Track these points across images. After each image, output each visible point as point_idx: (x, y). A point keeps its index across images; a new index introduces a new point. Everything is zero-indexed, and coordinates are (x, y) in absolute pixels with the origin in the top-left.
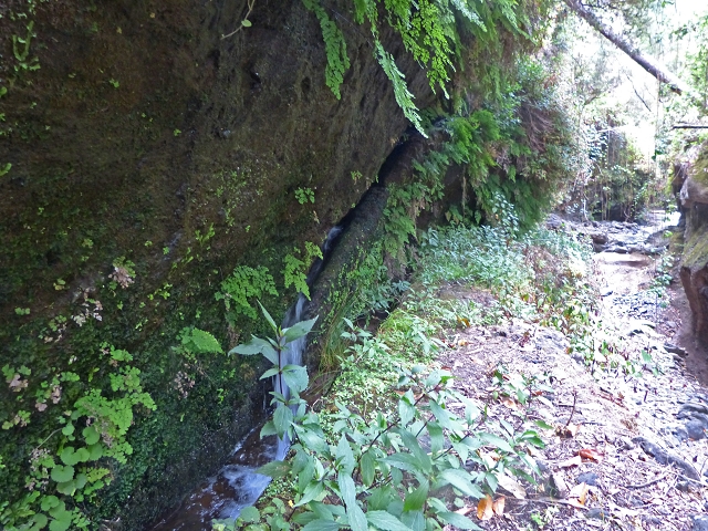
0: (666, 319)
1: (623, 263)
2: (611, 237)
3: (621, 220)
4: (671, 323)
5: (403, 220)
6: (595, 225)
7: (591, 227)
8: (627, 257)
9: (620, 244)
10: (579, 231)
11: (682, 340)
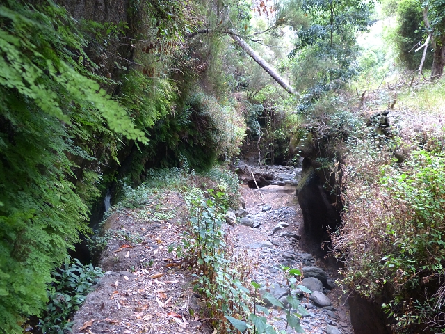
0: (294, 221)
1: (281, 191)
2: (276, 175)
3: (284, 164)
4: (297, 223)
5: (139, 165)
6: (267, 168)
7: (265, 169)
8: (282, 188)
9: (281, 180)
10: (256, 172)
11: (300, 232)
